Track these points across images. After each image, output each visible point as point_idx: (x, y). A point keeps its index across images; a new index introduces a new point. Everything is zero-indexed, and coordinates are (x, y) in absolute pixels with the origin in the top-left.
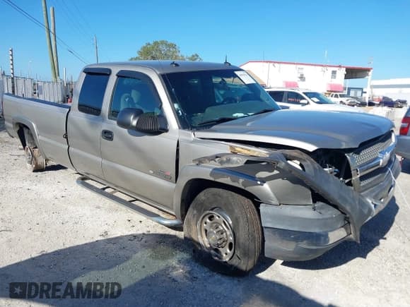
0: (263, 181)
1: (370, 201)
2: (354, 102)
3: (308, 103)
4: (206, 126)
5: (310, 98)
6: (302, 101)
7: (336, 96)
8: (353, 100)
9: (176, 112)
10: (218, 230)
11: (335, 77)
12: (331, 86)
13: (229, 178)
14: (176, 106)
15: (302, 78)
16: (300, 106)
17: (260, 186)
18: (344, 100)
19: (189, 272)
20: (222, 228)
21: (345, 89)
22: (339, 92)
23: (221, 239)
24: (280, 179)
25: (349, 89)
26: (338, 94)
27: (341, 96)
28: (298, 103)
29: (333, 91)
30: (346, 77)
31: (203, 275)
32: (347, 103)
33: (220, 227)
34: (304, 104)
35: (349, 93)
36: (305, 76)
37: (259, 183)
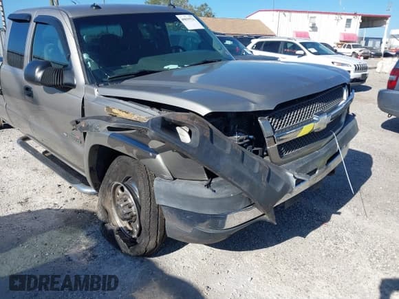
0: (156, 152)
1: (291, 175)
2: (367, 53)
3: (305, 54)
4: (117, 80)
5: (306, 48)
6: (298, 52)
7: (349, 47)
8: (366, 51)
9: (84, 64)
10: (127, 203)
11: (349, 27)
12: (344, 35)
13: (124, 147)
14: (85, 56)
15: (314, 28)
16: (296, 57)
17: (153, 159)
18: (357, 50)
19: (91, 249)
20: (130, 202)
21: (362, 39)
22: (353, 42)
23: (128, 213)
24: (171, 151)
25: (367, 40)
26: (351, 44)
27: (355, 46)
28: (294, 54)
29: (346, 42)
30: (362, 26)
31: (106, 253)
32: (360, 53)
33: (129, 199)
34: (300, 56)
35: (366, 44)
36: (317, 25)
37: (151, 154)
